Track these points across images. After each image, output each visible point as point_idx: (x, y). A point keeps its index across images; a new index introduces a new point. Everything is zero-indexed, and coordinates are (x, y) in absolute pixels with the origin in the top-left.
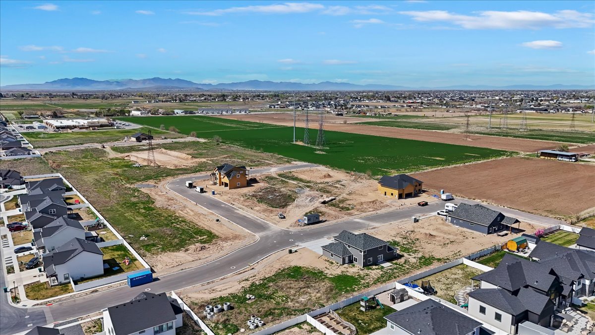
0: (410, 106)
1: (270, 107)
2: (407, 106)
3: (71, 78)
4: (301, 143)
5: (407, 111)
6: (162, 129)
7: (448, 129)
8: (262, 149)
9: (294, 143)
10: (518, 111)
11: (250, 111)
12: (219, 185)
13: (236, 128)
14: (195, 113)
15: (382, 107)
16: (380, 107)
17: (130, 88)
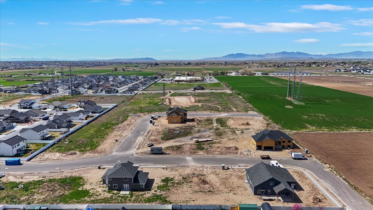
1: (336, 71)
3: (235, 53)
4: (290, 99)
9: (287, 98)
13: (275, 85)
17: (266, 59)
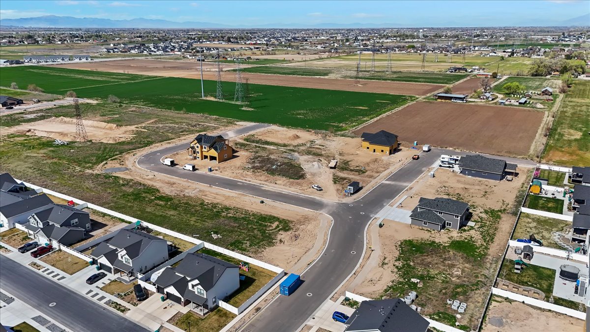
0: (257, 48)
2: (255, 48)
4: (212, 99)
5: (262, 54)
6: (14, 88)
7: (326, 74)
8: (184, 109)
9: (204, 98)
10: (359, 52)
11: (92, 58)
12: (200, 159)
13: (106, 81)
14: (22, 63)
15: (232, 50)
16: (230, 50)
